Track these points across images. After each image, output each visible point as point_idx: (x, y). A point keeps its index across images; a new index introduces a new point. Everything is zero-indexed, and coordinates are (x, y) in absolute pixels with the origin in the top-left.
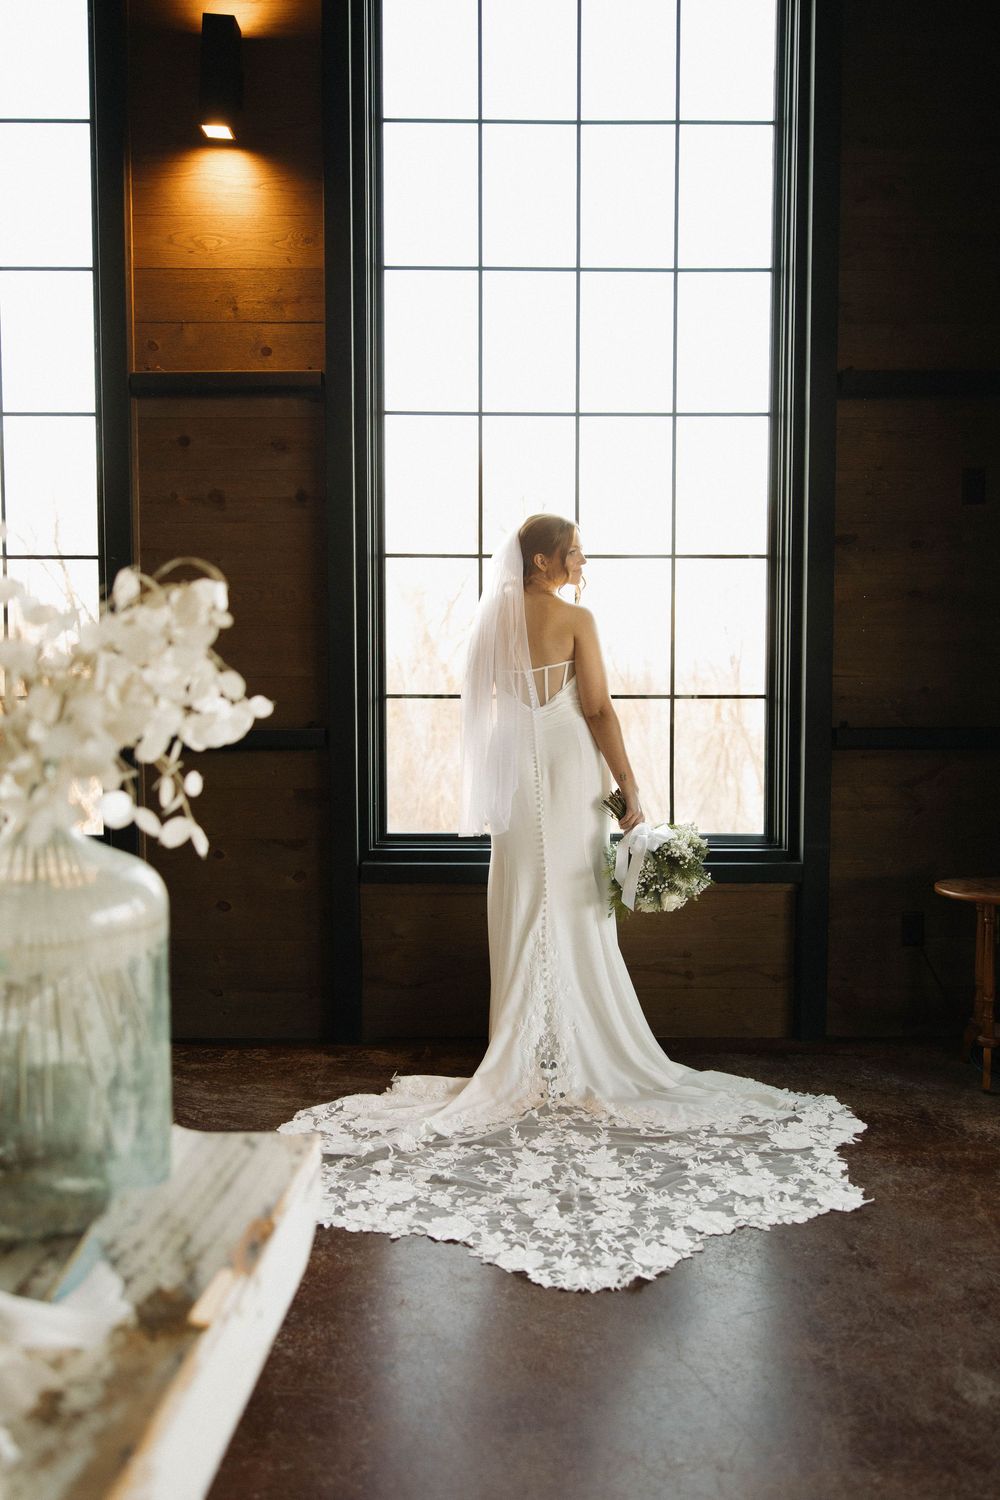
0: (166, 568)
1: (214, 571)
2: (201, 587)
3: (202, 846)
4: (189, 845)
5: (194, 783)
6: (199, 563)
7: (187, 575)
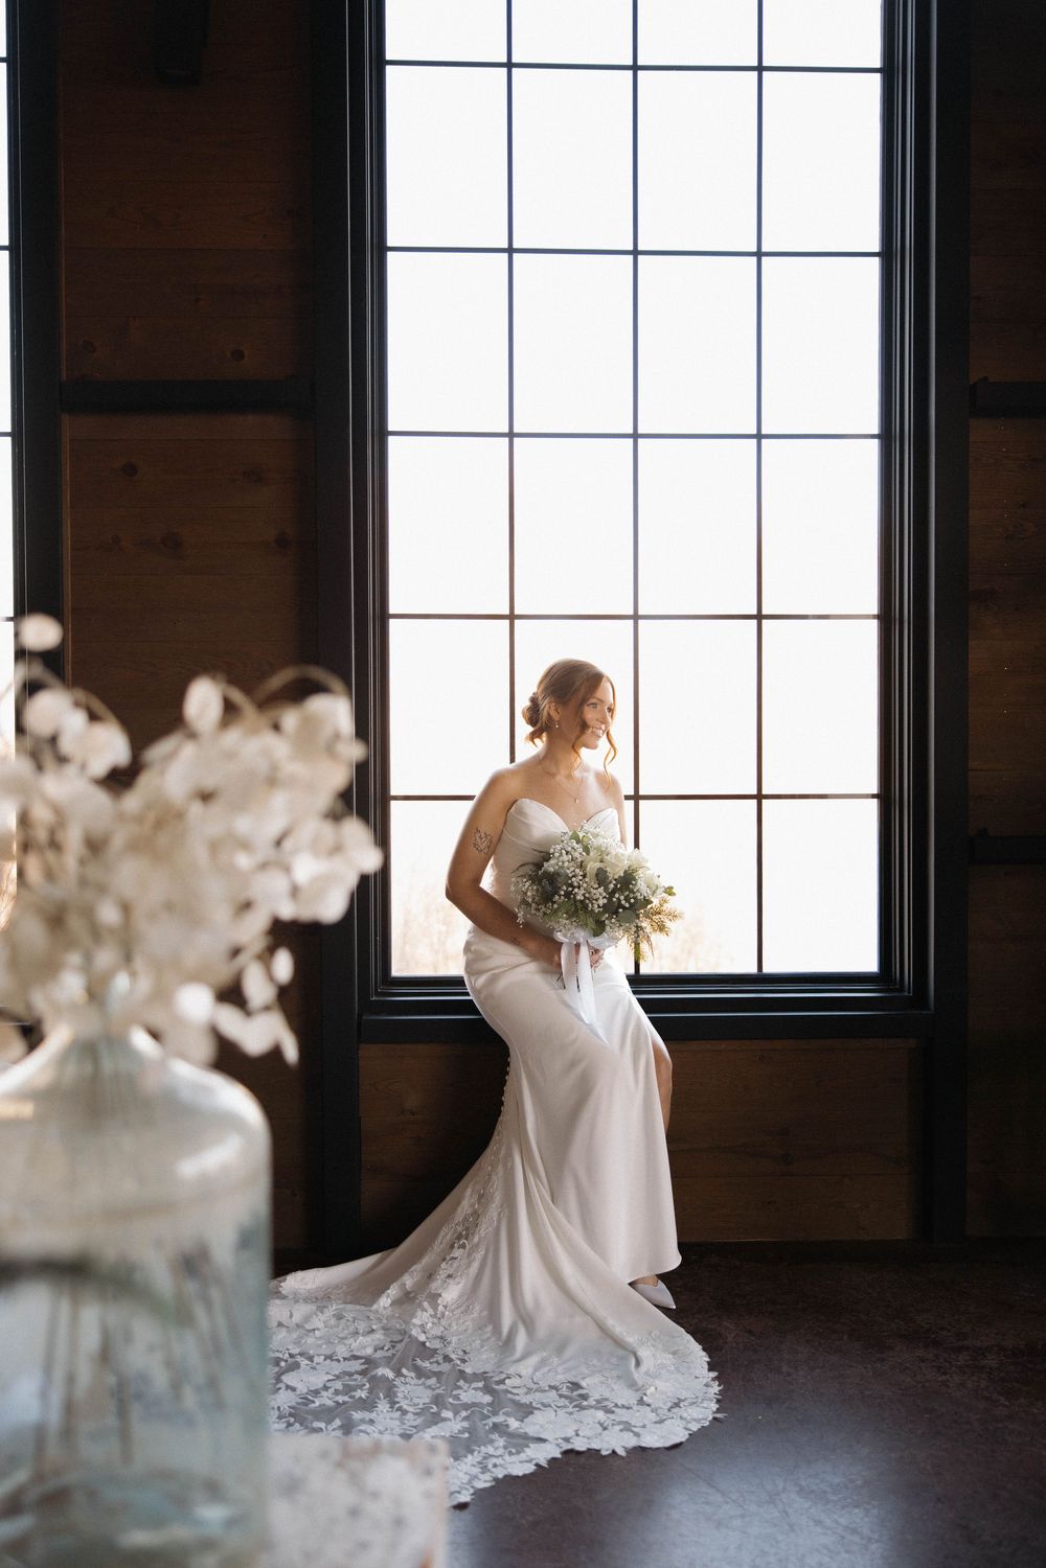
0: (277, 681)
1: (336, 684)
2: (318, 704)
3: (291, 1052)
4: (276, 1053)
5: (283, 965)
6: (318, 673)
7: (302, 691)
